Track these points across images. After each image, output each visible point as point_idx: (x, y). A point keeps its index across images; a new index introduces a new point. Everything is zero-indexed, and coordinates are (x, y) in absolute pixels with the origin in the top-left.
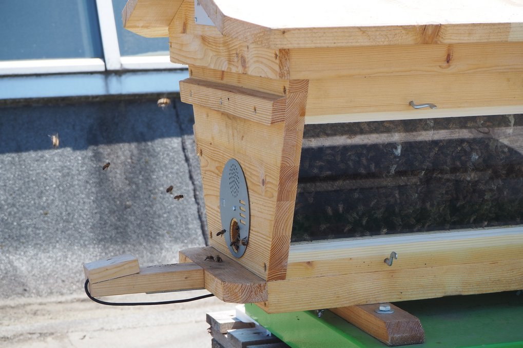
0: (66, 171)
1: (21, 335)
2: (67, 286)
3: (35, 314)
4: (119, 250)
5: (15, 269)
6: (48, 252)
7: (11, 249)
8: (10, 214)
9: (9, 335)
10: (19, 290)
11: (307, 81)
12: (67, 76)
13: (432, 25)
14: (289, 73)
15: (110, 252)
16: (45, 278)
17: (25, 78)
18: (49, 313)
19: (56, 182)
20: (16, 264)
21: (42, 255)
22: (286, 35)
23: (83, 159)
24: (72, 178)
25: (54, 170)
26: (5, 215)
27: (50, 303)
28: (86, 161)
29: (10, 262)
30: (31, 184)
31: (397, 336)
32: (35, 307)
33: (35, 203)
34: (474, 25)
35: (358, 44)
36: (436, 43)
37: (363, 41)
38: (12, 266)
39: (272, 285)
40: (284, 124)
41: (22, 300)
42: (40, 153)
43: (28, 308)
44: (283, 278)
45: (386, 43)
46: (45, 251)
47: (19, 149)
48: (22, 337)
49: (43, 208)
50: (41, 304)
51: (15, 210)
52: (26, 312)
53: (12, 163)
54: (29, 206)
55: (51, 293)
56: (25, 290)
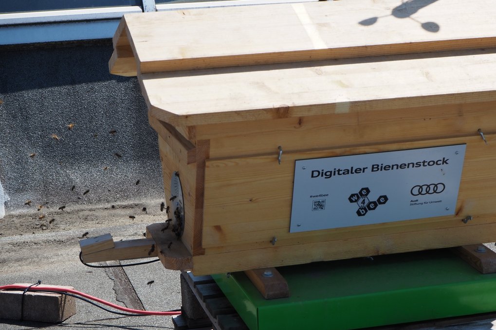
0: (111, 100)
1: (73, 239)
2: (112, 195)
3: (86, 219)
4: (154, 165)
5: (71, 180)
6: (98, 167)
7: (67, 165)
8: (67, 136)
9: (64, 238)
10: (74, 198)
11: (209, 140)
12: (112, 21)
13: (283, 107)
14: (195, 136)
15: (147, 166)
16: (95, 189)
17: (77, 23)
18: (97, 218)
19: (104, 109)
20: (72, 177)
21: (93, 170)
22: (188, 119)
23: (126, 90)
24: (117, 106)
25: (102, 100)
26: (63, 137)
27: (98, 209)
28: (128, 91)
29: (67, 176)
30: (84, 112)
31: (271, 293)
32: (86, 213)
33: (87, 127)
34: (311, 106)
35: (235, 121)
36: (287, 117)
37: (239, 119)
38: (68, 178)
39: (196, 259)
40: (196, 164)
41: (77, 207)
42: (90, 85)
43: (81, 214)
44: (203, 254)
45: (254, 119)
46: (95, 166)
47: (73, 82)
48: (73, 241)
49: (93, 131)
50: (91, 210)
51: (71, 133)
52: (79, 217)
53: (68, 94)
54: (82, 129)
55: (100, 200)
56: (79, 198)
